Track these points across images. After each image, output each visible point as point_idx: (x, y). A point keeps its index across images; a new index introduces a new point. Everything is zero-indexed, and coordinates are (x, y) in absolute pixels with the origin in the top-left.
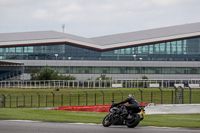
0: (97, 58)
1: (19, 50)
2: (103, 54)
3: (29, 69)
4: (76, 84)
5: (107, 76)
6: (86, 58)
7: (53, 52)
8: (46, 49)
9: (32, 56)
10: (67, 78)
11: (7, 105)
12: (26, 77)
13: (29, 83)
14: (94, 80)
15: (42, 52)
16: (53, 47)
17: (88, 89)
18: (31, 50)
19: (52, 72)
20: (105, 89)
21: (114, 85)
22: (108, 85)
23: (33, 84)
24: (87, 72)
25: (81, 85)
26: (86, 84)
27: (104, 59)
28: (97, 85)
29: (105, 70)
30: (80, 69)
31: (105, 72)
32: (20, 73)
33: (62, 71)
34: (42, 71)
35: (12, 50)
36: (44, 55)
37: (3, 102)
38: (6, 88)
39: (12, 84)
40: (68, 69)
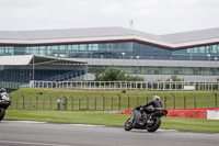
0: (168, 58)
1: (83, 47)
2: (174, 53)
3: (94, 69)
4: (144, 86)
5: (179, 77)
6: (156, 57)
7: (119, 49)
8: (111, 47)
9: (96, 55)
10: (135, 79)
11: (69, 107)
12: (90, 77)
13: (92, 84)
14: (164, 82)
15: (108, 50)
16: (120, 45)
17: (157, 91)
18: (96, 48)
19: (119, 72)
20: (176, 91)
21: (186, 88)
22: (180, 87)
23: (97, 84)
24: (157, 73)
25: (150, 86)
26: (155, 86)
27: (176, 58)
28: (167, 87)
29: (177, 70)
30: (149, 69)
31: (176, 73)
32: (83, 73)
33: (129, 71)
34: (108, 71)
35: (75, 47)
36: (110, 53)
37: (65, 105)
38: (68, 90)
39: (74, 84)
40: (136, 69)
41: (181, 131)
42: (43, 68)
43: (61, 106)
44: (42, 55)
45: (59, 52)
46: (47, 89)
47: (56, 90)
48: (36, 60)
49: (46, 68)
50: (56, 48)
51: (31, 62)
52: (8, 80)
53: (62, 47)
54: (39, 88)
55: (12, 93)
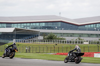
0: (77, 29)
1: (38, 24)
2: (79, 27)
3: (42, 34)
4: (66, 42)
5: (81, 38)
6: (71, 29)
7: (55, 26)
8: (51, 24)
9: (44, 28)
10: (61, 39)
11: (31, 51)
12: (41, 38)
13: (42, 41)
16: (55, 23)
17: (71, 45)
18: (44, 24)
19: (54, 36)
20: (80, 45)
21: (84, 43)
22: (82, 43)
23: (44, 41)
24: (71, 36)
25: (68, 42)
26: (71, 42)
27: (80, 30)
28: (76, 42)
29: (81, 35)
30: (68, 35)
31: (80, 36)
32: (38, 36)
33: (59, 35)
34: (49, 35)
35: (34, 24)
36: (50, 27)
37: (29, 50)
38: (31, 43)
39: (34, 41)
40: (62, 34)
42: (19, 34)
43: (28, 51)
44: (19, 28)
45: (27, 26)
46: (21, 43)
47: (25, 43)
48: (16, 30)
49: (21, 34)
50: (25, 24)
51: (14, 31)
52: (3, 39)
53: (28, 24)
54: (17, 43)
55: (5, 45)
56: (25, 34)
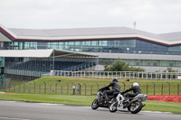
0: (165, 53)
1: (94, 43)
2: (170, 49)
3: (103, 61)
4: (145, 76)
5: (173, 69)
6: (155, 52)
7: (125, 46)
8: (117, 44)
9: (106, 50)
10: (137, 70)
11: (83, 92)
12: (100, 68)
13: (102, 74)
14: (161, 73)
15: (115, 46)
16: (125, 42)
17: (155, 81)
18: (105, 44)
19: (124, 64)
20: (171, 81)
21: (179, 78)
22: (174, 77)
23: (106, 74)
24: (155, 65)
25: (149, 76)
26: (154, 76)
27: (171, 53)
28: (164, 77)
29: (172, 63)
30: (149, 62)
31: (171, 65)
32: (95, 65)
33: (132, 63)
34: (115, 63)
35: (88, 43)
36: (117, 49)
37: (79, 90)
38: (82, 78)
39: (87, 74)
40: (138, 62)
41: (175, 113)
42: (61, 60)
43: (76, 92)
44: (61, 49)
45: (75, 47)
46: (65, 77)
47: (72, 78)
48: (56, 53)
49: (64, 60)
50: (72, 43)
51: (52, 55)
52: (32, 69)
53: (77, 43)
54: (58, 77)
55: (35, 81)
56: (74, 61)
